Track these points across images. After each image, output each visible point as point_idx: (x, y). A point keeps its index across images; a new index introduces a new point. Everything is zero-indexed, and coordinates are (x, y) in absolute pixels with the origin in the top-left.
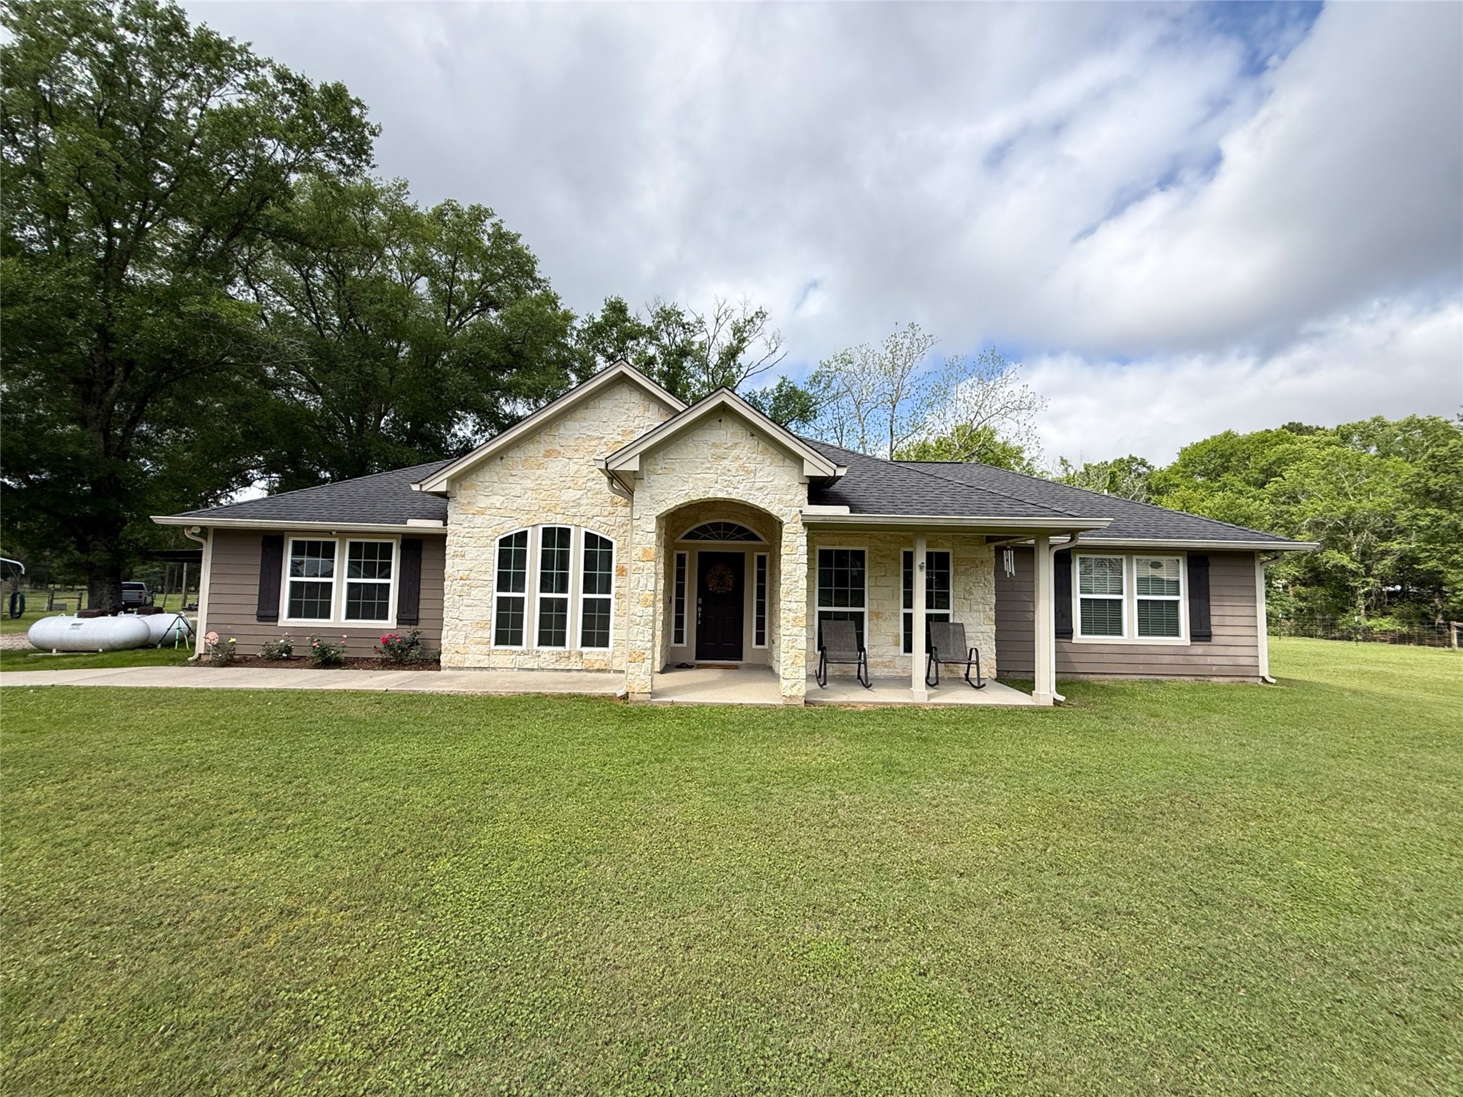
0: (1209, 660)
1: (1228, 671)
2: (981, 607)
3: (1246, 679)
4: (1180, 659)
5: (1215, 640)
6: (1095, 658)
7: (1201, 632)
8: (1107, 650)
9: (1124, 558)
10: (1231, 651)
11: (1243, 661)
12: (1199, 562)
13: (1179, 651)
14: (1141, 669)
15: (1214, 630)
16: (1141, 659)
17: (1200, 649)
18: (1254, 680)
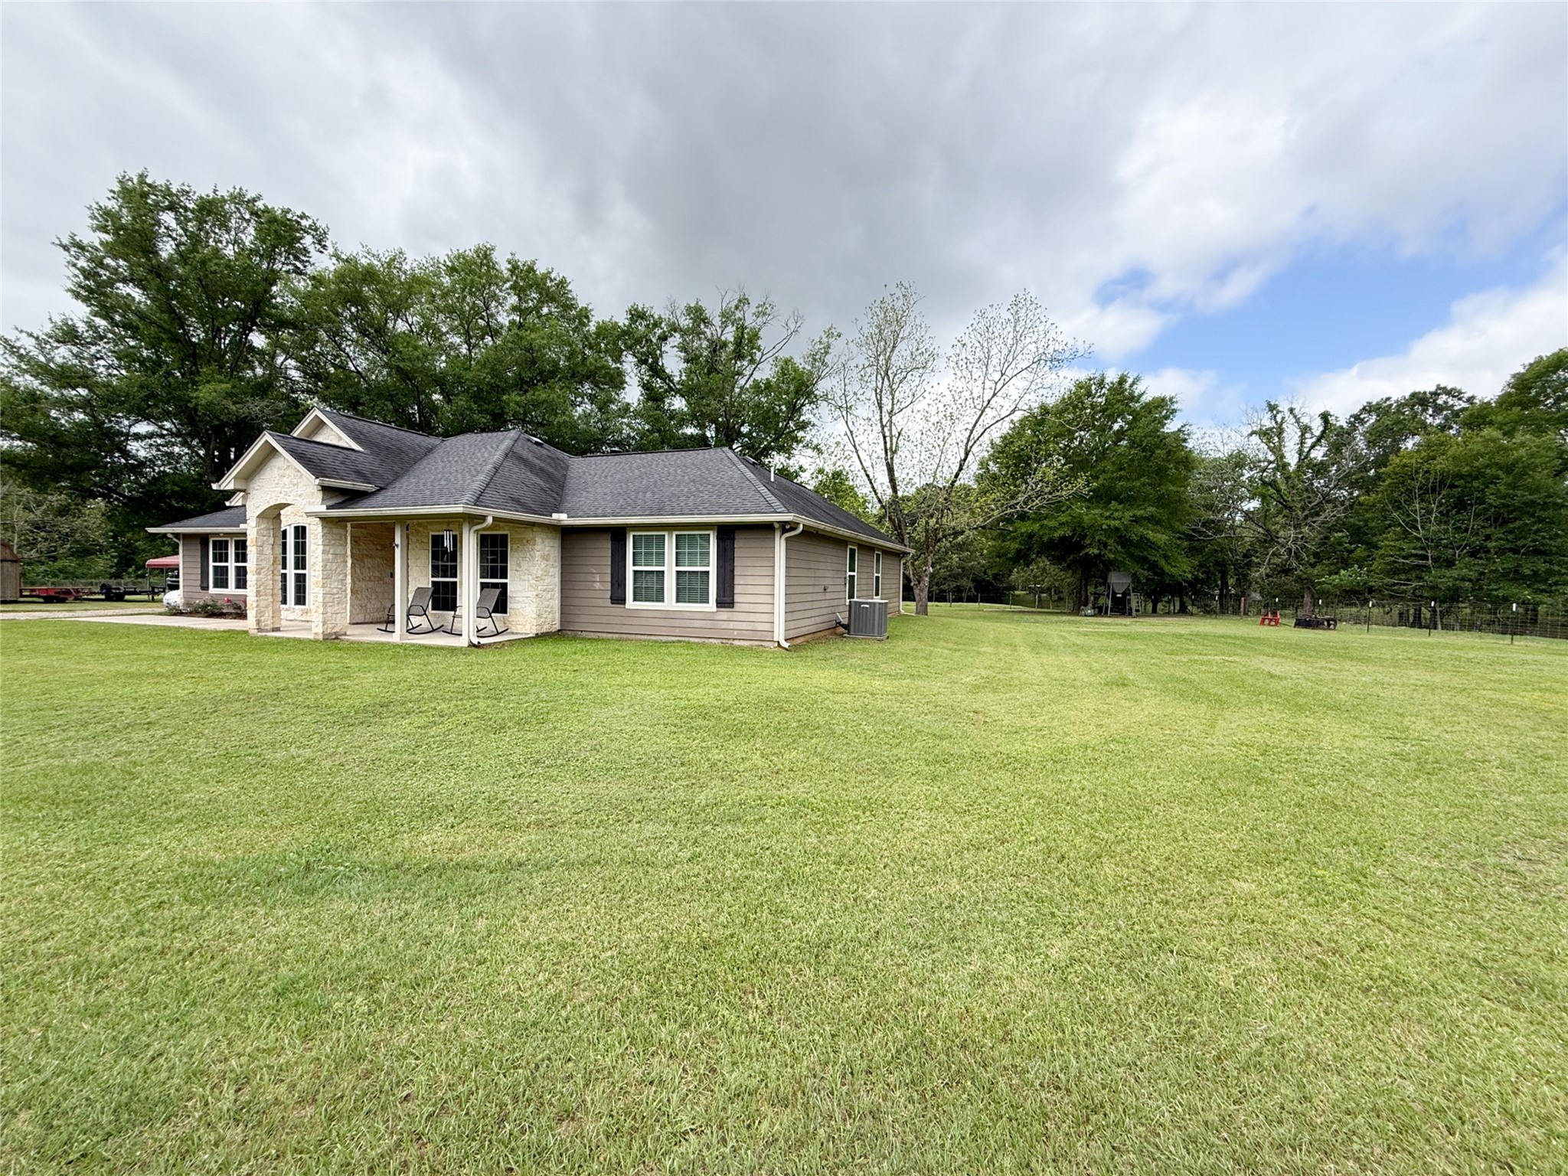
0: (732, 625)
1: (746, 634)
2: (526, 577)
3: (763, 643)
4: (708, 624)
5: (737, 607)
6: (643, 621)
7: (726, 600)
8: (651, 614)
9: (666, 533)
10: (752, 617)
11: (760, 627)
12: (727, 534)
13: (708, 617)
14: (677, 632)
15: (737, 598)
16: (677, 623)
17: (725, 614)
18: (770, 644)
